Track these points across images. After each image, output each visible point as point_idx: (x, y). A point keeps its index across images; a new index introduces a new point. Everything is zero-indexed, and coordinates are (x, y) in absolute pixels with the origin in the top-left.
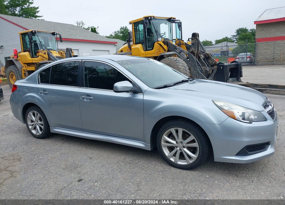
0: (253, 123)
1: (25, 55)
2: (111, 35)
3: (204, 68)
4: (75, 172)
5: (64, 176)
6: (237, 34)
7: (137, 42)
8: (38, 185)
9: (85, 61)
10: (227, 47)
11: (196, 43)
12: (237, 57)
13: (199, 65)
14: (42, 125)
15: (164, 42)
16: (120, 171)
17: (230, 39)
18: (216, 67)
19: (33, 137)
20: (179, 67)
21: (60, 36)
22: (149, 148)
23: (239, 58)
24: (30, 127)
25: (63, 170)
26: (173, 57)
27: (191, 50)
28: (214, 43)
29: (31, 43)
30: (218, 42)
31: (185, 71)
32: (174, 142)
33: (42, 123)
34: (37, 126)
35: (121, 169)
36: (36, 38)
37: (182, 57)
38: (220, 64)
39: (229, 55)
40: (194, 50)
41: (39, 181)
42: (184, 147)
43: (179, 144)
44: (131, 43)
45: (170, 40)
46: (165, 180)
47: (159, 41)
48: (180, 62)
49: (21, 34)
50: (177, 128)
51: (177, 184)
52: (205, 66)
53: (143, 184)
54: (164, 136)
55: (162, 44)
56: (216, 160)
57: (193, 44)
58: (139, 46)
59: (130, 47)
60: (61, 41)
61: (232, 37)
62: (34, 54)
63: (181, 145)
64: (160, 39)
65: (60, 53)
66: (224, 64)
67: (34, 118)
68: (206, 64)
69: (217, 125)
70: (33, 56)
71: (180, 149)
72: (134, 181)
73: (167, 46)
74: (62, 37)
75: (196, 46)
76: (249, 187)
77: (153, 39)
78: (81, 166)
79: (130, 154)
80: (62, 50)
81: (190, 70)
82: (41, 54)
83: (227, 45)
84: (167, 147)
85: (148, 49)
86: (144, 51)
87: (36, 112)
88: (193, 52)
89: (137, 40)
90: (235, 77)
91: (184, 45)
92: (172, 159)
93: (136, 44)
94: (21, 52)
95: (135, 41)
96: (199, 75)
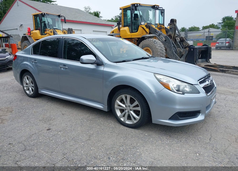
0: (185, 94)
1: (36, 33)
2: (112, 19)
3: (179, 50)
4: (48, 123)
5: (39, 125)
6: (223, 21)
7: (125, 25)
8: (18, 130)
9: (65, 38)
10: (209, 32)
11: (173, 27)
12: (218, 42)
13: (175, 47)
14: (33, 87)
15: (146, 26)
16: (81, 125)
17: (217, 26)
18: (187, 49)
19: (27, 96)
20: (157, 47)
21: (65, 18)
22: (106, 110)
23: (218, 43)
24: (25, 88)
25: (40, 121)
26: (153, 39)
27: (169, 34)
28: (201, 29)
29: (41, 23)
30: (205, 28)
31: (162, 52)
32: (124, 106)
33: (33, 85)
34: (30, 87)
35: (82, 124)
36: (44, 19)
37: (161, 39)
38: (191, 47)
39: (213, 40)
40: (171, 33)
41: (19, 128)
42: (131, 110)
43: (127, 108)
44: (121, 26)
45: (153, 25)
46: (112, 135)
47: (142, 25)
48: (158, 43)
49: (34, 15)
50: (126, 95)
51: (120, 138)
52: (180, 47)
53: (94, 136)
54: (117, 101)
55: (145, 28)
56: (153, 122)
57: (171, 28)
58: (127, 28)
59: (119, 29)
60: (65, 23)
61: (218, 24)
62: (43, 32)
63: (128, 108)
64: (143, 23)
65: (64, 32)
66: (195, 47)
67: (28, 82)
68: (181, 46)
69: (155, 94)
70: (42, 34)
71: (128, 111)
72: (88, 133)
73: (149, 29)
74: (66, 19)
75: (173, 30)
76: (176, 145)
77: (138, 23)
78: (54, 119)
79: (94, 113)
80: (65, 29)
81: (166, 51)
82: (48, 32)
83: (208, 31)
84: (120, 109)
85: (133, 31)
86: (130, 33)
87: (29, 77)
88: (170, 36)
89: (125, 23)
90: (204, 58)
91: (164, 29)
92: (122, 119)
93: (124, 26)
94: (33, 30)
95: (123, 24)
96: (173, 55)
